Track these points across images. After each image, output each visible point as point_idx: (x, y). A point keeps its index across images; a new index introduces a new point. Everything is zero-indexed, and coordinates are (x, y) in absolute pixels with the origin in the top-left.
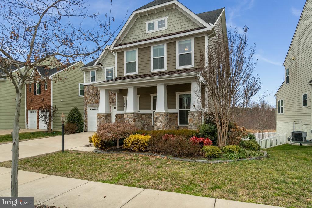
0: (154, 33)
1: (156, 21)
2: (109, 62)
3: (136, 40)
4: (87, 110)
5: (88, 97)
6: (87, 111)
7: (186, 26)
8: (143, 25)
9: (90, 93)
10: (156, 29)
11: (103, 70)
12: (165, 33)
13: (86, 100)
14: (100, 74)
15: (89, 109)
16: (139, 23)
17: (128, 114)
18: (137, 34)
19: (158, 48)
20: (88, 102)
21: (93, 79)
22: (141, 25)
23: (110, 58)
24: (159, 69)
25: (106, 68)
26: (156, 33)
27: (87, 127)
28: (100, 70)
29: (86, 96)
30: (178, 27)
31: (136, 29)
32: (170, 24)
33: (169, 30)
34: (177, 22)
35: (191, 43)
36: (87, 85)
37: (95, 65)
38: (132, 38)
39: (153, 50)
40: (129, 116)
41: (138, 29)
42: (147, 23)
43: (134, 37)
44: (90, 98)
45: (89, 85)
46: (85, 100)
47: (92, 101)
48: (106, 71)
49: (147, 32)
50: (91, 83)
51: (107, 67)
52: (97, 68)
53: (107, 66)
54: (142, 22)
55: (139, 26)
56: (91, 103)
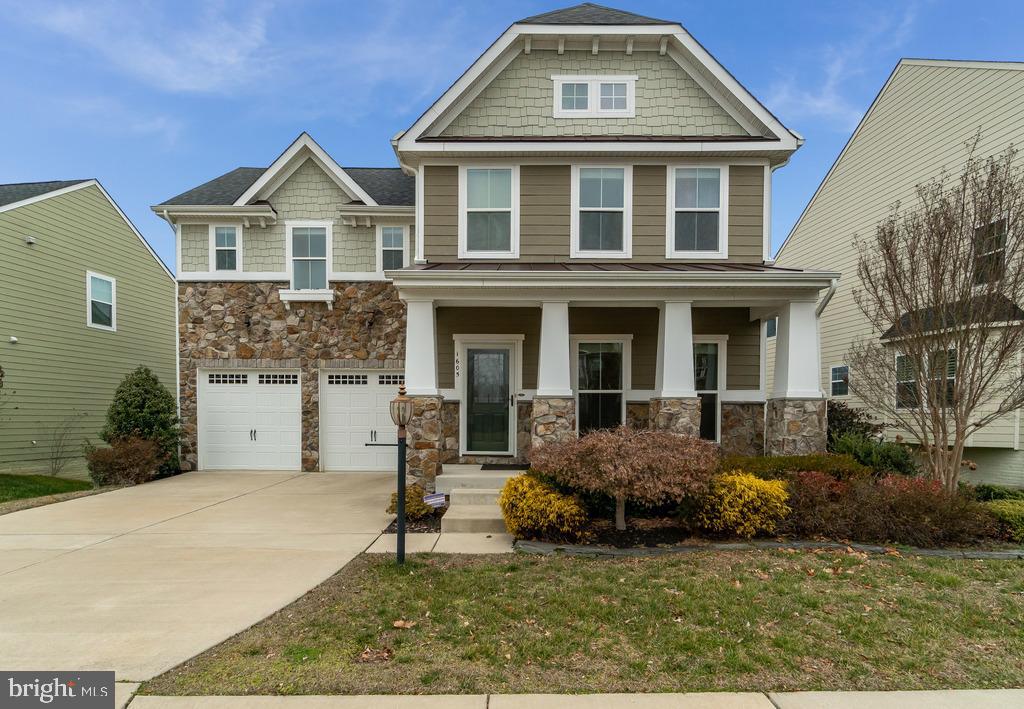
0: (584, 122)
1: (594, 82)
2: (306, 200)
3: (508, 132)
4: (194, 382)
5: (201, 332)
6: (195, 389)
7: (701, 121)
8: (544, 84)
9: (209, 313)
10: (594, 108)
11: (278, 230)
12: (628, 131)
13: (190, 345)
14: (262, 245)
15: (202, 379)
16: (523, 73)
17: (551, 402)
18: (515, 113)
19: (602, 176)
20: (202, 353)
21: (226, 260)
22: (533, 82)
23: (313, 186)
24: (603, 249)
25: (290, 225)
26: (590, 122)
27: (195, 452)
28: (263, 225)
29: (190, 325)
30: (672, 120)
31: (512, 93)
32: (645, 103)
33: (641, 121)
34: (671, 103)
35: (716, 183)
36: (196, 282)
37: (242, 202)
38: (492, 121)
39: (583, 182)
40: (556, 407)
41: (522, 93)
42: (559, 80)
43: (501, 121)
44: (212, 336)
45: (205, 283)
46: (183, 341)
47: (223, 349)
48: (295, 238)
49: (559, 111)
50: (213, 274)
51: (301, 218)
52: (250, 219)
53: (299, 214)
54: (540, 74)
55: (524, 83)
56: (215, 357)
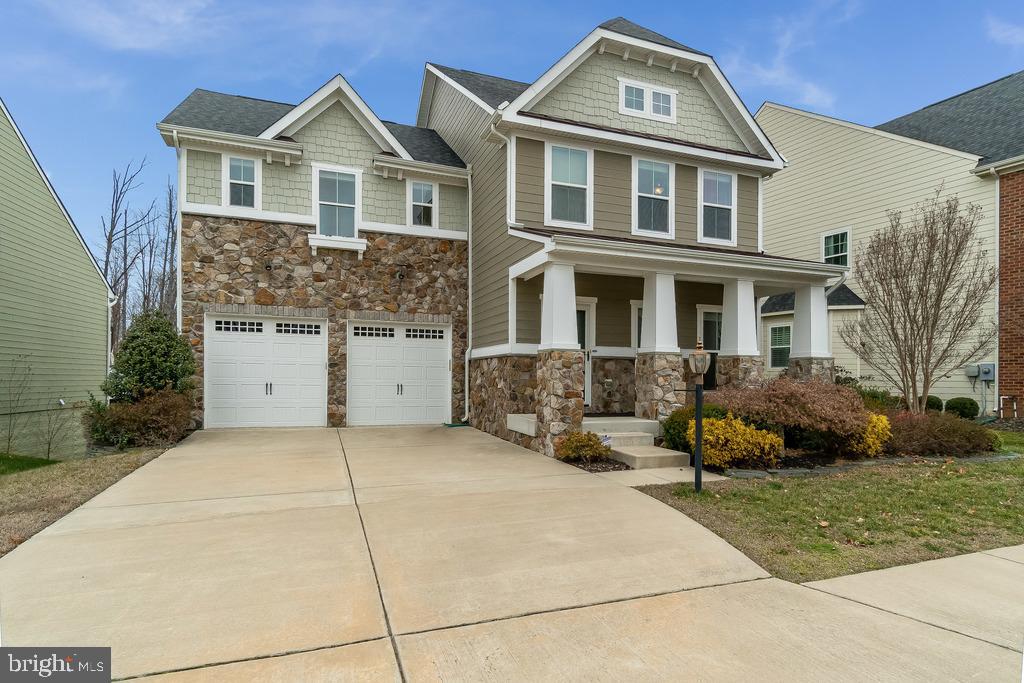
0: (641, 121)
1: (649, 89)
2: (337, 144)
3: (584, 119)
4: (201, 328)
5: (212, 273)
6: (202, 337)
7: (719, 136)
8: (611, 82)
9: (222, 253)
10: (648, 112)
11: (303, 170)
12: (672, 135)
13: (197, 287)
14: (285, 184)
15: (209, 325)
16: (596, 70)
18: (589, 103)
19: (654, 169)
20: (212, 296)
21: (242, 195)
22: (604, 80)
23: (340, 129)
24: (654, 229)
25: (317, 167)
26: (646, 122)
27: (201, 408)
28: (288, 163)
29: (197, 264)
30: (701, 132)
31: (588, 85)
32: (683, 114)
33: (681, 128)
34: (700, 117)
35: (730, 185)
36: (205, 216)
37: (268, 135)
38: (572, 106)
39: (640, 171)
41: (596, 86)
42: (624, 82)
43: (579, 108)
44: (224, 278)
45: (217, 218)
46: (186, 281)
47: (237, 293)
48: (322, 181)
49: (623, 109)
50: (226, 209)
51: (329, 162)
52: (274, 154)
53: (327, 157)
54: (609, 73)
55: (597, 78)
56: (228, 301)
